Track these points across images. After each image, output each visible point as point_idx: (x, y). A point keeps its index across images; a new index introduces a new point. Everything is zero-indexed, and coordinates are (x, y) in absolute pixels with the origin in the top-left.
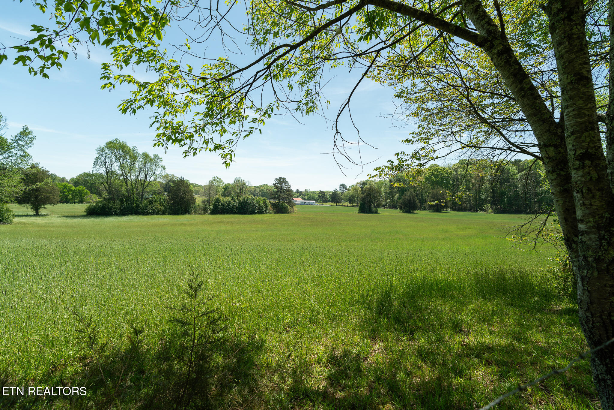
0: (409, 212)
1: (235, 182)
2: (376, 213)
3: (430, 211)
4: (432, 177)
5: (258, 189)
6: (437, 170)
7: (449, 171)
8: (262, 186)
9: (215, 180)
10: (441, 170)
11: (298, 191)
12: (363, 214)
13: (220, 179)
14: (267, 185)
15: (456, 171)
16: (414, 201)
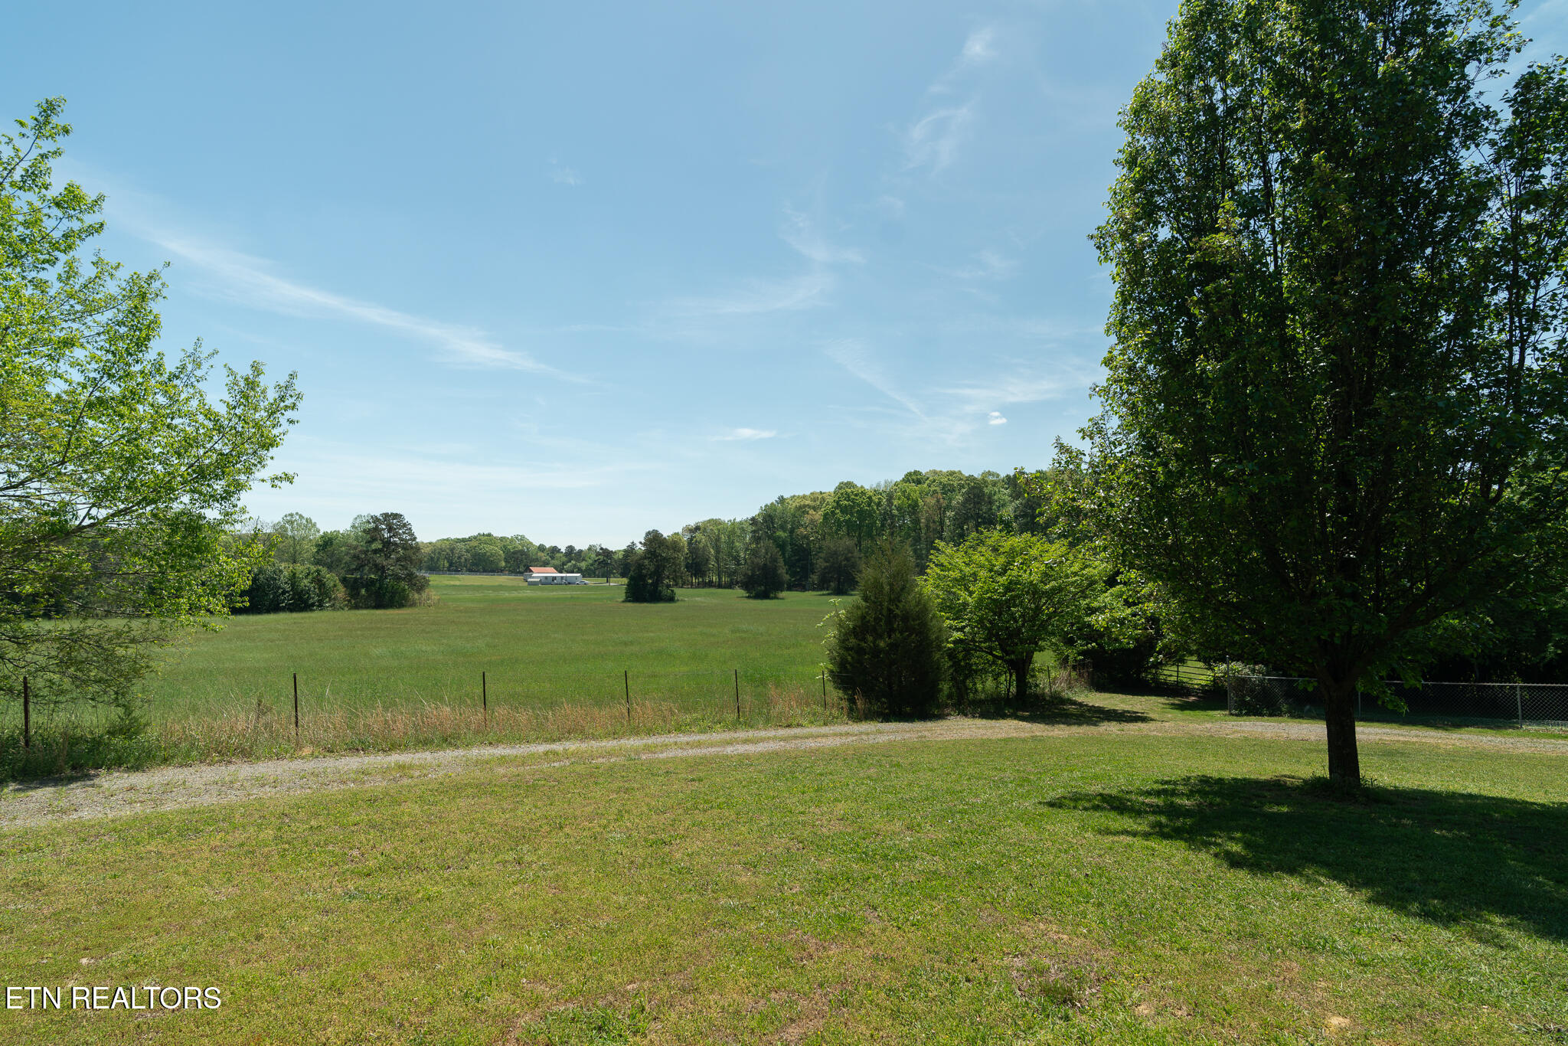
0: (764, 596)
1: (353, 526)
2: (671, 599)
3: (821, 593)
4: (837, 511)
5: (461, 545)
6: (849, 497)
7: (875, 499)
8: (475, 538)
9: (291, 523)
10: (856, 495)
11: (570, 549)
12: (637, 605)
13: (309, 521)
14: (489, 535)
15: (890, 497)
16: (775, 569)
